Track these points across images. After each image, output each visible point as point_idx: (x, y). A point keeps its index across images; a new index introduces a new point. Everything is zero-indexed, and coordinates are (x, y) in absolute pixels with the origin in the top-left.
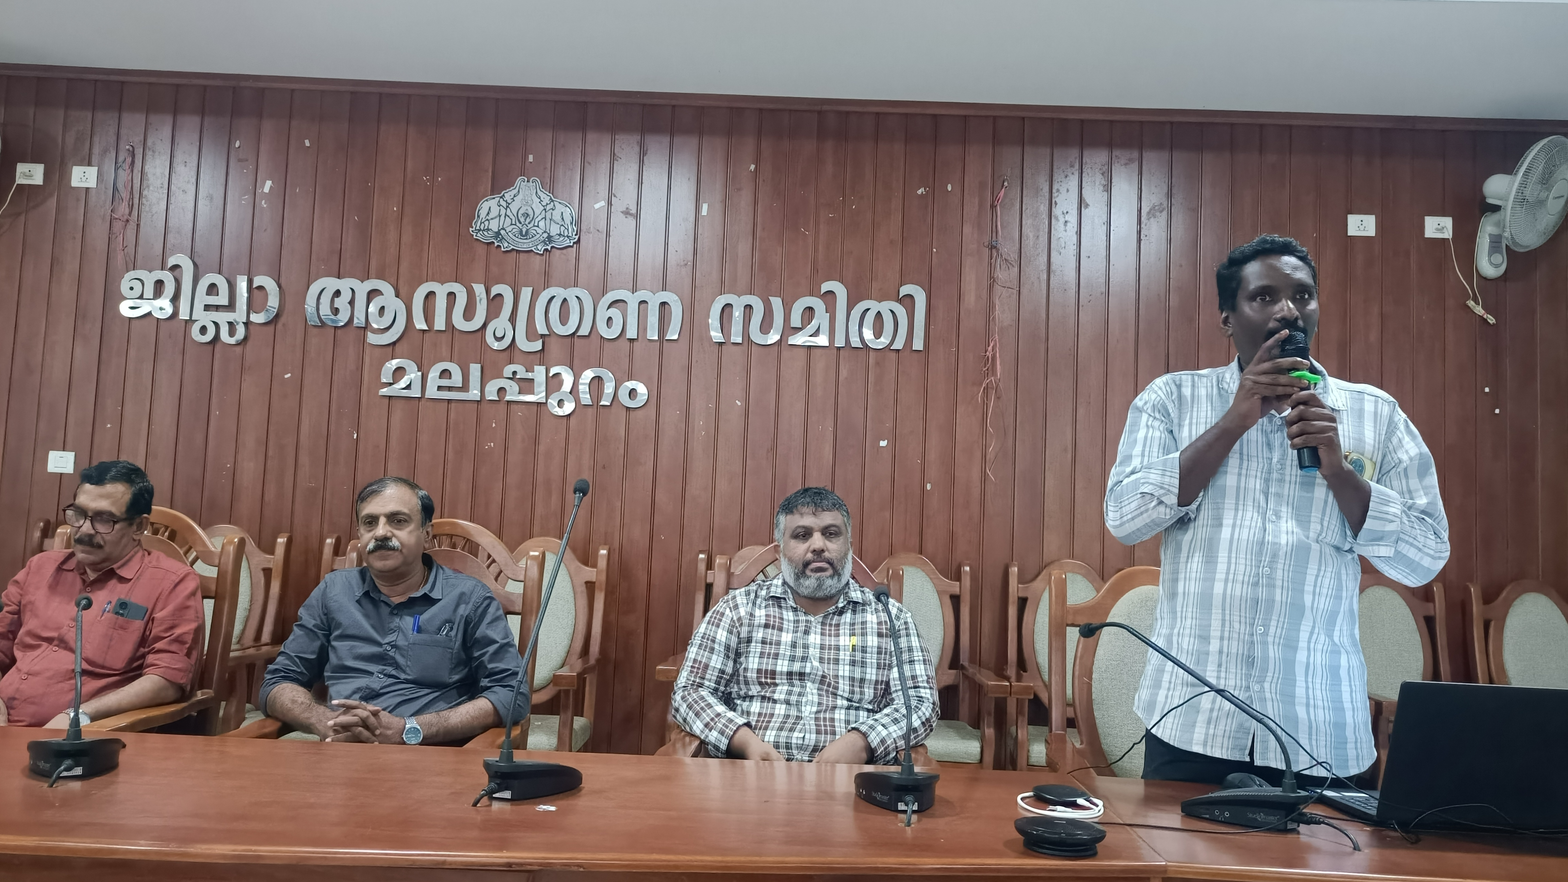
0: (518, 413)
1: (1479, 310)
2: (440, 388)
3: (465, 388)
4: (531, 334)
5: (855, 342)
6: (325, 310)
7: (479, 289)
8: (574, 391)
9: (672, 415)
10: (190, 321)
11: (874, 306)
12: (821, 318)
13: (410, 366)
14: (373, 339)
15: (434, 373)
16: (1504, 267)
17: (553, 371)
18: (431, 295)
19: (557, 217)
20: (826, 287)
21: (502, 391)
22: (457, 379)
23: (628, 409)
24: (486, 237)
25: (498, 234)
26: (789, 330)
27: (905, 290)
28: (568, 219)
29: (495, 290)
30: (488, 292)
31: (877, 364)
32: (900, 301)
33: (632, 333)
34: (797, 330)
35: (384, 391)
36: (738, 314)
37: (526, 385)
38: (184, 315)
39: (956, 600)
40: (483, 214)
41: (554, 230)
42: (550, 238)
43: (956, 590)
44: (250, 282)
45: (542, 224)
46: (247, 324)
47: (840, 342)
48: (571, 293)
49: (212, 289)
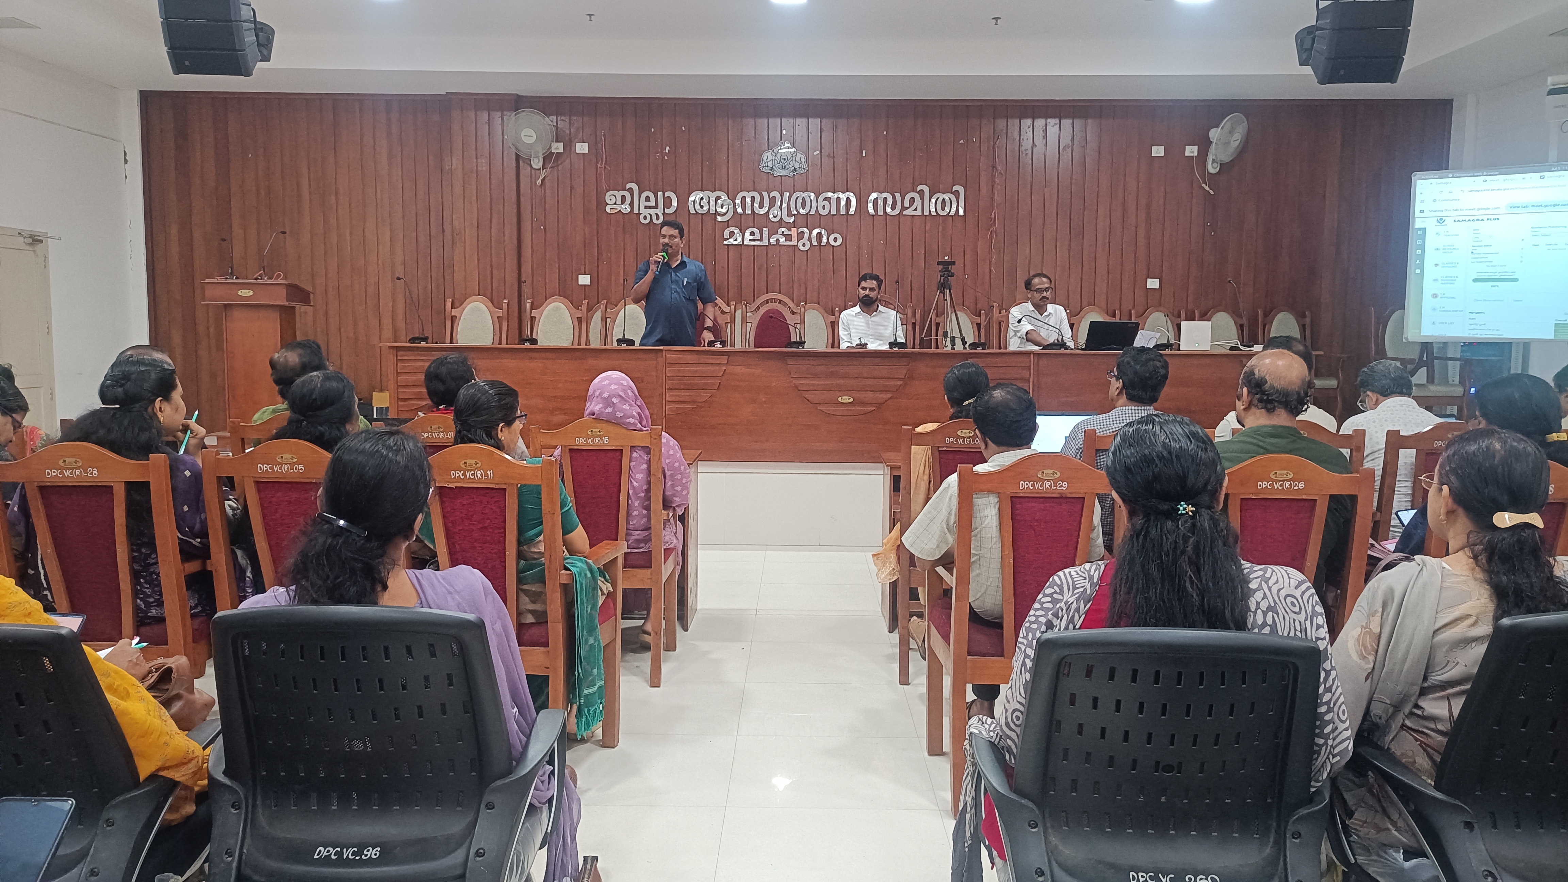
0: (784, 249)
1: (1207, 188)
2: (750, 240)
3: (761, 239)
4: (790, 214)
5: (934, 213)
6: (697, 207)
7: (765, 194)
8: (810, 239)
9: (852, 249)
10: (639, 214)
11: (941, 196)
12: (918, 203)
13: (736, 231)
14: (719, 219)
15: (747, 234)
16: (1218, 169)
17: (800, 230)
18: (743, 199)
19: (798, 159)
20: (919, 188)
21: (778, 240)
22: (758, 236)
23: (833, 246)
24: (767, 170)
25: (772, 168)
26: (904, 208)
27: (955, 188)
28: (803, 161)
29: (772, 195)
30: (769, 196)
31: (943, 222)
32: (952, 193)
33: (834, 212)
34: (908, 208)
35: (725, 242)
36: (881, 203)
37: (788, 238)
38: (636, 211)
39: (979, 325)
40: (765, 159)
41: (797, 165)
42: (795, 169)
43: (978, 320)
44: (664, 195)
45: (791, 163)
46: (664, 214)
47: (926, 213)
48: (805, 195)
49: (648, 199)
